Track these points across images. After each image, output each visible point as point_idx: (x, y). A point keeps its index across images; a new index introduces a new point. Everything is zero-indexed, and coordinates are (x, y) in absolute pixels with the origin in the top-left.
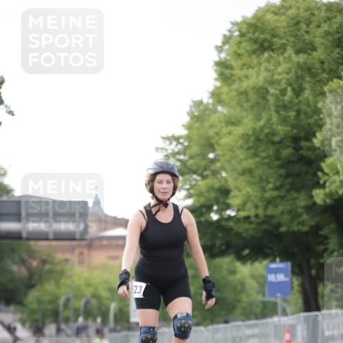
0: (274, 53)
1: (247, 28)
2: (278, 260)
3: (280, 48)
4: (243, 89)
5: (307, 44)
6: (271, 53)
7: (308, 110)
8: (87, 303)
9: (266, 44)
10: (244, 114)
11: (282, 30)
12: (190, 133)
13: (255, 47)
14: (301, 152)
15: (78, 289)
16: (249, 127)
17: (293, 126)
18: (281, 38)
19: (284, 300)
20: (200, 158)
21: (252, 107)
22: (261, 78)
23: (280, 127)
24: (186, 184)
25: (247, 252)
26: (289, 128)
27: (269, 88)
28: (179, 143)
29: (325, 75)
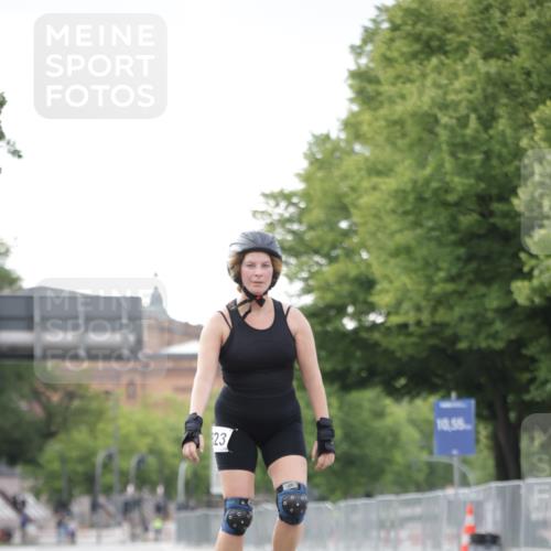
0: (448, 58)
1: (404, 16)
2: (454, 395)
3: (457, 50)
4: (396, 117)
5: (502, 43)
6: (443, 58)
7: (504, 151)
8: (141, 462)
9: (435, 44)
10: (398, 157)
11: (461, 20)
13: (417, 47)
14: (492, 220)
16: (406, 179)
17: (479, 178)
18: (460, 34)
19: (465, 462)
20: (326, 228)
21: (411, 145)
22: (426, 99)
23: (456, 179)
24: (302, 270)
25: (402, 381)
26: (472, 181)
27: (439, 115)
28: (291, 204)
29: (532, 95)
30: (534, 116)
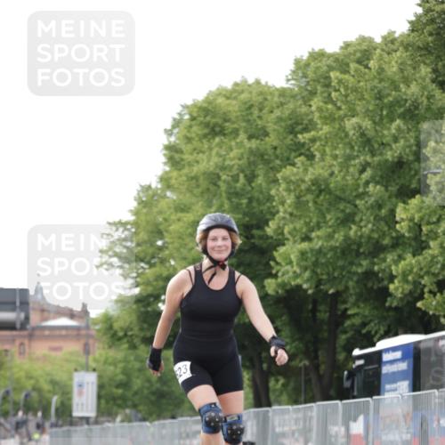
0: (225, 138)
1: (198, 111)
3: (231, 133)
4: (193, 174)
5: (260, 129)
6: (222, 138)
7: (261, 196)
8: (27, 396)
9: (217, 129)
10: (194, 200)
11: (234, 114)
12: (138, 218)
13: (206, 131)
14: (253, 241)
15: (18, 381)
17: (245, 214)
18: (233, 123)
20: (148, 245)
21: (202, 193)
22: (211, 163)
24: (133, 272)
26: (240, 216)
27: (221, 174)
28: (126, 229)
29: (278, 162)
30: (279, 176)
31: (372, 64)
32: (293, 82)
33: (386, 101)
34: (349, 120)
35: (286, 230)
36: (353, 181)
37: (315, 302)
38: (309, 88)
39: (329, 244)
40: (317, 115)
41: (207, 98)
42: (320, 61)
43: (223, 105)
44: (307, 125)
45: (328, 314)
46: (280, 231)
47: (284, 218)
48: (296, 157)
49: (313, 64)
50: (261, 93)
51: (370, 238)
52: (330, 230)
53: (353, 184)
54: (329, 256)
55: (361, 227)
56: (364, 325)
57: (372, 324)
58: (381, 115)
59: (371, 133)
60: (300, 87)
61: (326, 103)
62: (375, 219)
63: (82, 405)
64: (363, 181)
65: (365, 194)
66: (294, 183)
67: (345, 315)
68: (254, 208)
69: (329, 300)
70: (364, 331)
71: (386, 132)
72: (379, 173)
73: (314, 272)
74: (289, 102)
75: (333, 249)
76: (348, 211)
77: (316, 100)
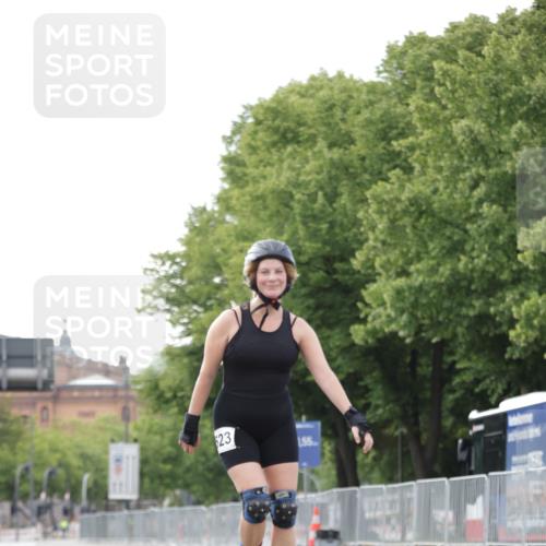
0: (300, 147)
1: (265, 113)
2: (304, 418)
3: (307, 140)
4: (259, 193)
5: (344, 135)
6: (296, 146)
7: (345, 221)
8: (51, 474)
9: (290, 135)
10: (260, 225)
11: (311, 117)
12: (189, 249)
13: (276, 138)
14: (335, 277)
15: (40, 454)
17: (325, 243)
18: (310, 127)
19: (313, 472)
20: (203, 283)
21: (271, 217)
22: (283, 179)
23: (307, 244)
24: (183, 317)
26: (319, 245)
27: (294, 192)
28: (174, 263)
29: (367, 176)
30: (368, 194)
31: (486, 50)
32: (385, 75)
33: (504, 97)
34: (456, 122)
35: (377, 264)
36: (463, 200)
37: (414, 354)
38: (406, 82)
39: (433, 280)
40: (416, 115)
41: (276, 95)
42: (420, 49)
43: (296, 105)
44: (403, 129)
45: (430, 369)
46: (369, 264)
47: (374, 247)
48: (389, 170)
49: (410, 51)
50: (344, 90)
51: (483, 272)
52: (432, 262)
53: (462, 204)
54: (431, 295)
55: (473, 258)
56: (477, 381)
57: (488, 381)
58: (498, 116)
59: (484, 139)
60: (395, 81)
61: (427, 101)
62: (490, 248)
63: (121, 485)
64: (475, 199)
65: (477, 216)
66: (387, 203)
67: (452, 370)
68: (336, 235)
69: (432, 351)
70: (477, 390)
71: (504, 137)
72: (495, 189)
73: (412, 315)
74: (380, 100)
75: (437, 286)
76: (456, 238)
77: (414, 97)
